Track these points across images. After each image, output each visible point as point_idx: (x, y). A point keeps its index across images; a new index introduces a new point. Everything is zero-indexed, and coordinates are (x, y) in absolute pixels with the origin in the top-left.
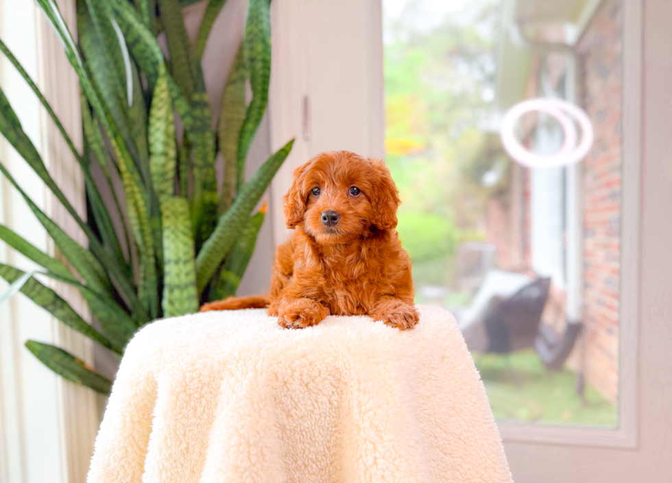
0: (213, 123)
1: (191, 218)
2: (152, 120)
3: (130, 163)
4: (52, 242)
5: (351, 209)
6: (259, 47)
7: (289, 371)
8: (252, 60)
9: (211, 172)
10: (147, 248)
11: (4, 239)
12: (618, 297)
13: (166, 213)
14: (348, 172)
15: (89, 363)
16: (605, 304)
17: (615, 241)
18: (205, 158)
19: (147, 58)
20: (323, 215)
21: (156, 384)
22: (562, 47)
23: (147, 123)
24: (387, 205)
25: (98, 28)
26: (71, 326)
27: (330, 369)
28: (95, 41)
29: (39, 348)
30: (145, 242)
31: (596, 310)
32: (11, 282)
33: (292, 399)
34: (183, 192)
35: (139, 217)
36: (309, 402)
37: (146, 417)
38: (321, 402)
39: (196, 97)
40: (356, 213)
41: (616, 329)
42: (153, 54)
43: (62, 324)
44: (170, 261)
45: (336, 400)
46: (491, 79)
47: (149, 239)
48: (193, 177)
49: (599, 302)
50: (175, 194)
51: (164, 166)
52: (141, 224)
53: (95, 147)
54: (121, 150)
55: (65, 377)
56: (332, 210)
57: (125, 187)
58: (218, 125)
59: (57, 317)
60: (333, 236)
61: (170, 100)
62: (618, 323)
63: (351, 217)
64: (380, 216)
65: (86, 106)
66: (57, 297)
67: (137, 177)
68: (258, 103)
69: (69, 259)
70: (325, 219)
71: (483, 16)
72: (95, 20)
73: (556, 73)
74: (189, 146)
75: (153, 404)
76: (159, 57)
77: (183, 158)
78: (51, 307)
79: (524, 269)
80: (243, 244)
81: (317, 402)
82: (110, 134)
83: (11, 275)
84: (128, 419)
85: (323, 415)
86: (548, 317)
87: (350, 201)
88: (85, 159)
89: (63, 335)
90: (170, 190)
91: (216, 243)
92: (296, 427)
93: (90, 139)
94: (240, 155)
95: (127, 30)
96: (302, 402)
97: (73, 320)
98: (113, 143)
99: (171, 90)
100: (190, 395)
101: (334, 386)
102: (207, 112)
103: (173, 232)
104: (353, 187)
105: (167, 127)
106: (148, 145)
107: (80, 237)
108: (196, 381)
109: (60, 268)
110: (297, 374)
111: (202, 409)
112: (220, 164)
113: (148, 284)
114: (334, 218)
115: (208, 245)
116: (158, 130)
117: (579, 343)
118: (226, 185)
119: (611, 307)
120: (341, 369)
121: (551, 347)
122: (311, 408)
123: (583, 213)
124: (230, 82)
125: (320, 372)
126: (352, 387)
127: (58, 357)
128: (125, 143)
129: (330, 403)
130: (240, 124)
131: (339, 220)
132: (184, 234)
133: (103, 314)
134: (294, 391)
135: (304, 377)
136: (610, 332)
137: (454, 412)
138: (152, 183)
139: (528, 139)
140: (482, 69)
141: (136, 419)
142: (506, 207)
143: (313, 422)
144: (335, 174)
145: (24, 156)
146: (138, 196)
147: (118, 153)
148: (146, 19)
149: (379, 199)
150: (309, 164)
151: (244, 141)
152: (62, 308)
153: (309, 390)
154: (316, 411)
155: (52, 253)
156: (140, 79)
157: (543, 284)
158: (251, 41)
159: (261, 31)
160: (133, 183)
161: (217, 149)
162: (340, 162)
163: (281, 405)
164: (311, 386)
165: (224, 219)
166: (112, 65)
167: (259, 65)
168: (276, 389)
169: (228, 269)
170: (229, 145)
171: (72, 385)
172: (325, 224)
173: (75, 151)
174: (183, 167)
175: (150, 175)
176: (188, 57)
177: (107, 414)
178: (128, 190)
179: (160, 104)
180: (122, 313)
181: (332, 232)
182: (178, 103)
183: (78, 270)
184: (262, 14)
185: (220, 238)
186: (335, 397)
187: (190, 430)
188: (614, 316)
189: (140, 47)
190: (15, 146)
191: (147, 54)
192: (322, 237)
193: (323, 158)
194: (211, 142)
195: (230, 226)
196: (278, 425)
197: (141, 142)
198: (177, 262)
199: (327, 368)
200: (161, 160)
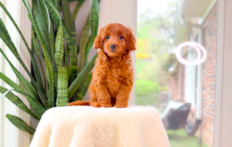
0: (78, 42)
1: (68, 74)
2: (56, 40)
3: (48, 54)
4: (18, 80)
5: (120, 44)
6: (95, 17)
7: (99, 125)
8: (92, 21)
9: (76, 59)
10: (51, 84)
11: (1, 78)
12: (214, 111)
13: (59, 72)
14: (119, 30)
15: (28, 124)
16: (209, 114)
17: (213, 92)
18: (74, 54)
19: (56, 19)
20: (111, 46)
21: (52, 128)
22: (197, 26)
23: (55, 41)
24: (132, 42)
25: (39, 8)
26: (23, 110)
27: (113, 124)
28: (38, 12)
29: (11, 117)
30: (51, 82)
31: (206, 115)
32: (2, 93)
33: (99, 134)
34: (66, 66)
35: (50, 73)
36: (105, 136)
37: (47, 140)
38: (110, 136)
39: (72, 33)
40: (122, 45)
41: (213, 122)
42: (58, 17)
43: (20, 109)
44: (59, 88)
45: (115, 136)
46: (173, 36)
47: (53, 81)
48: (69, 60)
49: (207, 113)
50: (62, 66)
51: (59, 56)
52: (50, 75)
53: (36, 48)
54: (45, 49)
55: (20, 128)
56: (114, 44)
57: (45, 62)
58: (79, 43)
59: (18, 106)
60: (114, 53)
61: (63, 33)
62: (214, 120)
63: (120, 47)
64: (130, 46)
65: (33, 34)
66: (19, 99)
67: (50, 59)
68: (93, 36)
69: (24, 86)
70: (111, 47)
71: (171, 15)
72: (39, 5)
73: (195, 34)
74: (68, 50)
75: (50, 135)
76: (60, 18)
77: (66, 54)
78: (16, 103)
79: (182, 100)
80: (85, 84)
81: (108, 136)
82: (41, 44)
83: (3, 91)
84: (41, 140)
85: (110, 141)
86: (190, 118)
87: (120, 41)
88: (32, 52)
89: (20, 113)
90: (61, 64)
91: (76, 83)
92: (100, 145)
93: (34, 46)
94: (86, 53)
95: (50, 8)
96: (103, 136)
97: (24, 108)
98: (42, 47)
99: (63, 30)
100: (63, 132)
101: (114, 131)
102: (75, 38)
103: (61, 78)
104: (121, 36)
105: (61, 42)
106: (54, 48)
107: (29, 79)
108: (66, 127)
109: (21, 89)
110: (101, 126)
111: (67, 137)
112: (79, 57)
113: (51, 97)
114: (114, 47)
115: (73, 83)
116: (58, 43)
117: (200, 127)
118: (81, 64)
119: (211, 115)
120: (117, 125)
121: (190, 128)
122: (106, 138)
123: (203, 82)
124: (84, 29)
125: (110, 125)
126: (120, 131)
127: (18, 121)
128: (47, 47)
129: (113, 137)
130: (87, 43)
131: (116, 47)
132: (65, 79)
133: (35, 106)
134: (100, 131)
135: (104, 127)
136: (211, 123)
137: (156, 143)
138: (55, 61)
139: (185, 56)
140: (170, 32)
141: (44, 140)
142: (176, 79)
143: (106, 143)
144: (114, 31)
145: (11, 49)
146: (50, 66)
147: (44, 51)
148: (56, 6)
149: (129, 40)
150: (105, 27)
151: (88, 49)
152: (20, 103)
153: (105, 132)
154: (108, 139)
155: (18, 84)
156: (53, 26)
157: (188, 106)
158: (92, 14)
159: (96, 11)
160: (48, 61)
161: (78, 51)
162: (116, 27)
163: (95, 137)
164: (106, 130)
165: (79, 75)
166: (43, 21)
167: (94, 23)
168: (94, 130)
169: (80, 92)
170: (82, 50)
171: (22, 131)
172: (111, 49)
173: (28, 49)
174: (66, 57)
175: (55, 59)
176: (70, 20)
177: (34, 139)
178: (46, 63)
179: (59, 35)
180: (41, 106)
181: (114, 51)
182: (65, 34)
183: (27, 90)
184: (96, 5)
185: (77, 81)
186: (114, 135)
187: (63, 144)
188: (213, 118)
189: (54, 15)
190: (8, 45)
191: (56, 17)
192: (110, 54)
193: (110, 25)
194: (76, 49)
195: (81, 77)
196: (94, 144)
197: (52, 47)
198: (62, 89)
199: (112, 124)
200: (59, 54)
